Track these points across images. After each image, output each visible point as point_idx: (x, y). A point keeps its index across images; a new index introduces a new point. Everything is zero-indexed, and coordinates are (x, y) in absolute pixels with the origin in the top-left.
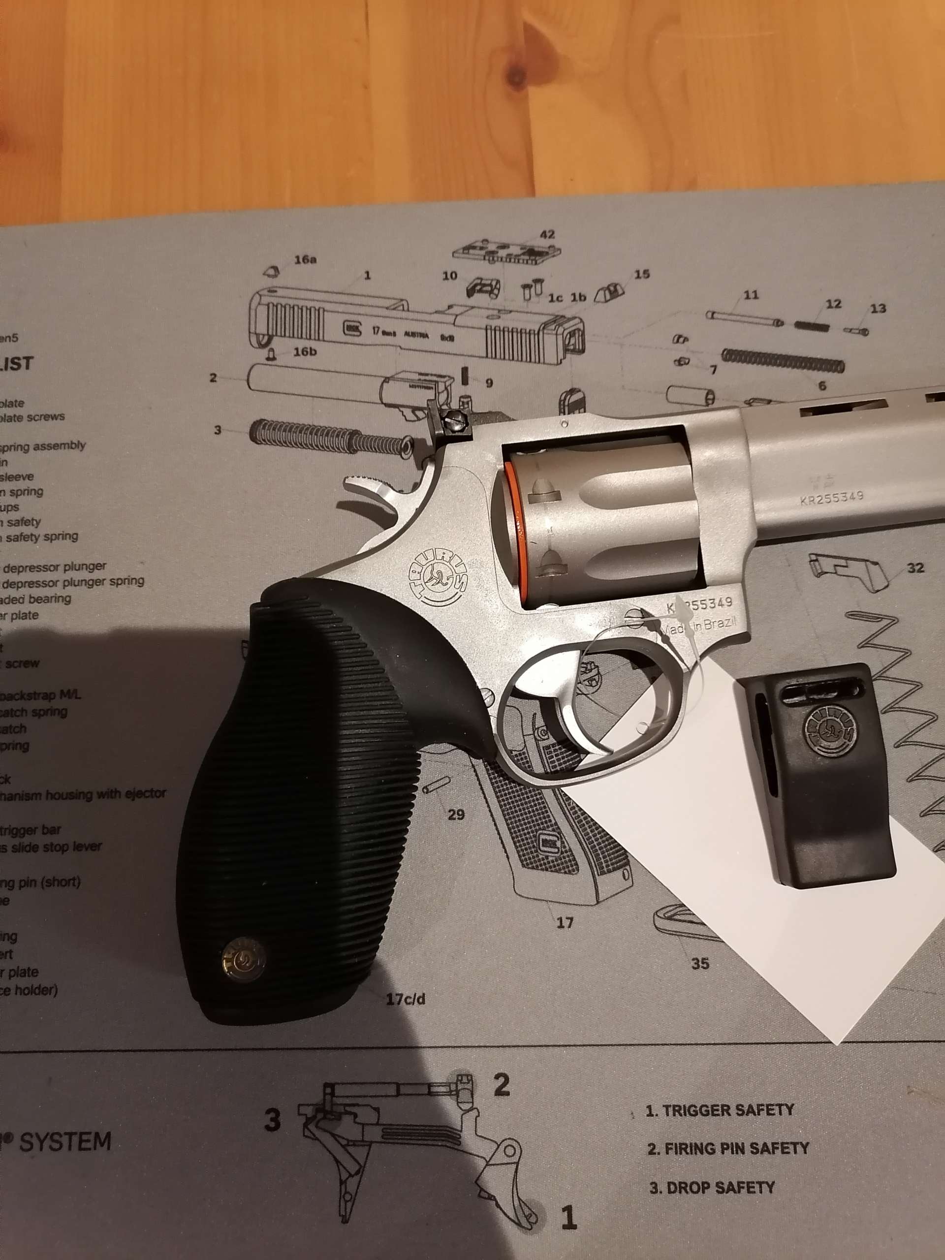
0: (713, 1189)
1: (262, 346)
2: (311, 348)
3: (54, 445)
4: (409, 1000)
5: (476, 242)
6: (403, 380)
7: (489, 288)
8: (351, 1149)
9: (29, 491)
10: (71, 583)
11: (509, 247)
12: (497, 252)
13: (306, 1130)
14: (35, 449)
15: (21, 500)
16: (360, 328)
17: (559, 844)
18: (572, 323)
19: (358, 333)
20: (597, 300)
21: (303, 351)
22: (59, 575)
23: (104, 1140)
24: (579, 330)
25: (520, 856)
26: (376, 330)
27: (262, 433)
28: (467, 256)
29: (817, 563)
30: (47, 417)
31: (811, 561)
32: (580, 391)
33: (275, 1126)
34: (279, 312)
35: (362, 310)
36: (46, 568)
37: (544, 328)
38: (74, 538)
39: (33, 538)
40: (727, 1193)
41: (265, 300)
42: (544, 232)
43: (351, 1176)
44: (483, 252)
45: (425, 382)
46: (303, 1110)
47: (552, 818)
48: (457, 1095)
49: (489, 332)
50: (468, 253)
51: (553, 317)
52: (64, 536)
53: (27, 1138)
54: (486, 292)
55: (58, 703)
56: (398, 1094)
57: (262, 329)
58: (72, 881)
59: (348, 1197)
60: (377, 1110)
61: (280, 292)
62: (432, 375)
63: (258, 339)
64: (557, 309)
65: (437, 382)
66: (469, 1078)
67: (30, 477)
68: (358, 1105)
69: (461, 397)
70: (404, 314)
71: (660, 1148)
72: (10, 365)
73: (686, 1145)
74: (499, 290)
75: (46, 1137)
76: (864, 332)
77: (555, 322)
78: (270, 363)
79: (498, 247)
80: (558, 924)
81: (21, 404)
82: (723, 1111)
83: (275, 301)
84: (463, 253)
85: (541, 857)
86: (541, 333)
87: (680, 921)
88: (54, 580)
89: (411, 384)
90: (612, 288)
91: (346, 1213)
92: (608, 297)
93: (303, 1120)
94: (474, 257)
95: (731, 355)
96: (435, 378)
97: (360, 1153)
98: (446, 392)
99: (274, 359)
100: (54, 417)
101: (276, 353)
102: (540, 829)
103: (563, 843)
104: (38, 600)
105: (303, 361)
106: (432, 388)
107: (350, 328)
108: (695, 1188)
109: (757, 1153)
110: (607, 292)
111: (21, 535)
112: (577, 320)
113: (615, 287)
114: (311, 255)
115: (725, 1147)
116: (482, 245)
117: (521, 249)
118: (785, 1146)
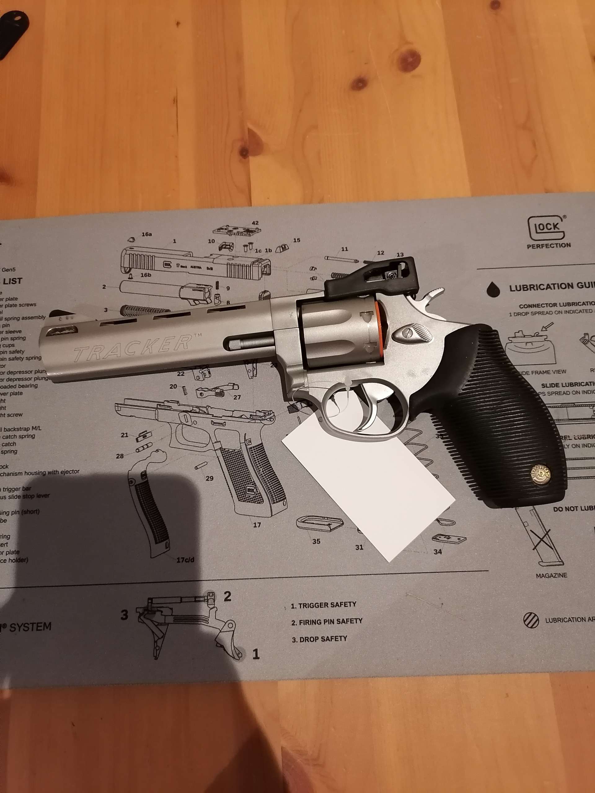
0: (320, 639)
1: (126, 273)
2: (148, 274)
3: (31, 317)
4: (187, 560)
5: (223, 226)
6: (190, 287)
7: (229, 247)
8: (160, 627)
9: (19, 338)
10: (38, 378)
11: (238, 229)
12: (233, 231)
13: (139, 619)
14: (22, 319)
15: (16, 342)
16: (171, 265)
17: (255, 490)
18: (265, 262)
19: (170, 267)
20: (277, 251)
21: (145, 275)
22: (33, 375)
23: (48, 626)
24: (268, 265)
25: (238, 496)
26: (178, 265)
27: (126, 311)
28: (219, 232)
30: (28, 305)
32: (268, 291)
33: (125, 617)
34: (134, 257)
35: (172, 257)
36: (27, 372)
37: (253, 264)
38: (40, 358)
39: (21, 359)
40: (326, 641)
41: (128, 252)
42: (254, 222)
43: (159, 638)
45: (199, 288)
46: (138, 610)
47: (252, 479)
48: (208, 601)
49: (228, 266)
50: (220, 231)
51: (257, 259)
52: (35, 358)
53: (13, 626)
54: (228, 248)
55: (31, 432)
56: (181, 602)
57: (127, 265)
58: (35, 512)
59: (157, 648)
60: (172, 609)
61: (135, 249)
62: (202, 285)
63: (125, 269)
64: (259, 255)
65: (204, 288)
66: (213, 594)
67: (20, 332)
68: (163, 607)
69: (216, 295)
70: (191, 258)
71: (297, 622)
72: (11, 281)
73: (308, 620)
74: (233, 247)
75: (21, 625)
77: (258, 261)
78: (130, 280)
79: (233, 229)
80: (254, 525)
81: (16, 299)
82: (325, 605)
83: (133, 252)
84: (217, 231)
85: (247, 496)
86: (251, 266)
87: (308, 523)
88: (30, 377)
89: (193, 289)
90: (283, 246)
91: (156, 655)
92: (282, 250)
93: (138, 614)
94: (223, 233)
95: (335, 275)
96: (204, 286)
97: (163, 628)
98: (208, 292)
99: (132, 278)
100: (32, 305)
101: (133, 276)
102: (247, 484)
103: (257, 490)
104: (23, 386)
105: (145, 279)
106: (202, 291)
107: (166, 264)
108: (312, 639)
109: (340, 623)
110: (281, 248)
111: (15, 358)
112: (268, 261)
113: (285, 246)
114: (149, 232)
115: (326, 621)
116: (226, 228)
117: (243, 229)
118: (352, 620)
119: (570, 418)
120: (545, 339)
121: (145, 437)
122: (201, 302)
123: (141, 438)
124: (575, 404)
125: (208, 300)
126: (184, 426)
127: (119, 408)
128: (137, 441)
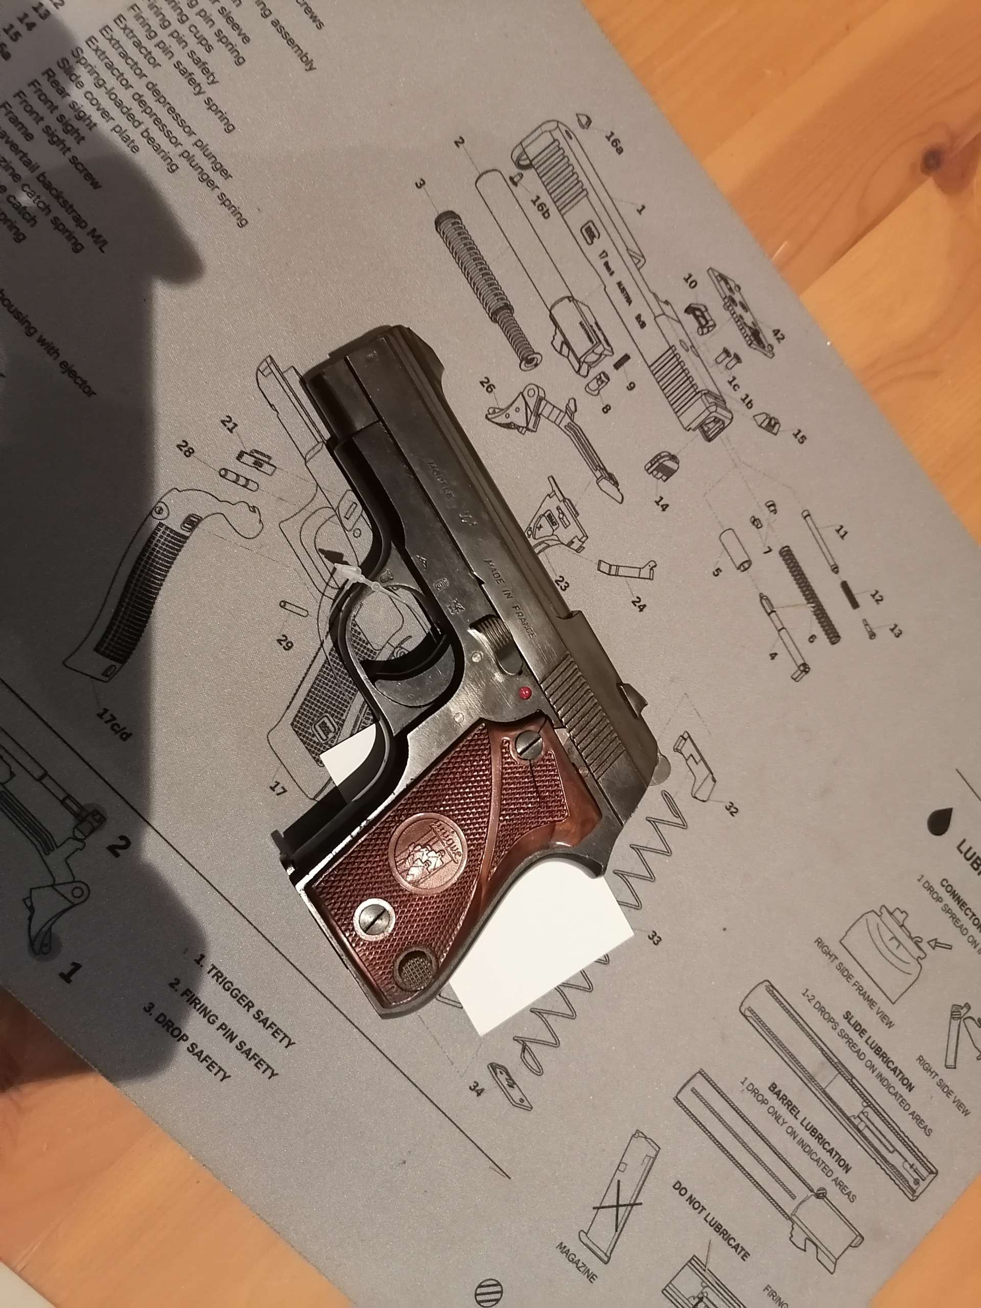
0: (188, 1044)
1: (518, 164)
3: (290, 40)
4: (116, 727)
5: (731, 280)
6: (582, 314)
7: (703, 322)
9: (233, 49)
10: (189, 158)
11: (747, 311)
12: (736, 305)
14: (272, 22)
15: (218, 47)
16: (595, 240)
17: (331, 735)
18: (724, 413)
19: (590, 242)
20: (756, 418)
21: (540, 205)
22: (187, 142)
24: (723, 423)
26: (604, 254)
27: (447, 225)
28: (716, 282)
29: (684, 741)
30: (308, 10)
31: (682, 736)
32: (678, 463)
34: (556, 156)
35: (611, 230)
36: (182, 124)
37: (705, 394)
38: (229, 129)
39: (197, 89)
40: (194, 1055)
41: (557, 135)
42: (779, 331)
44: (728, 293)
45: (593, 332)
47: (345, 714)
48: (81, 822)
49: (670, 351)
50: (719, 282)
51: (718, 394)
52: (223, 117)
54: (700, 323)
55: (81, 235)
56: (39, 780)
57: (532, 151)
60: (12, 775)
61: (573, 143)
62: (603, 333)
63: (521, 155)
64: (726, 390)
65: (600, 342)
66: (102, 819)
67: (246, 39)
69: (604, 373)
70: (633, 269)
71: (181, 988)
73: (200, 1002)
74: (708, 332)
76: (872, 635)
77: (716, 398)
78: (510, 183)
79: (741, 303)
80: (273, 785)
82: (247, 1004)
83: (563, 144)
84: (716, 277)
85: (310, 731)
86: (700, 395)
88: (179, 141)
89: (583, 322)
90: (773, 422)
92: (764, 425)
94: (718, 287)
95: (787, 555)
96: (602, 338)
98: (598, 356)
99: (515, 184)
100: (314, 18)
101: (521, 182)
102: (330, 713)
103: (334, 737)
104: (150, 140)
105: (532, 211)
106: (593, 343)
107: (589, 230)
108: (176, 1032)
109: (240, 1050)
110: (768, 420)
111: (190, 74)
112: (730, 416)
113: (776, 424)
114: (622, 145)
115: (224, 1027)
116: (733, 288)
117: (753, 323)
118: (262, 1063)
119: (827, 1090)
120: (919, 957)
121: (258, 464)
122: (571, 357)
123: (251, 460)
124: (854, 1080)
125: (585, 367)
126: (336, 518)
127: (268, 371)
128: (239, 457)
